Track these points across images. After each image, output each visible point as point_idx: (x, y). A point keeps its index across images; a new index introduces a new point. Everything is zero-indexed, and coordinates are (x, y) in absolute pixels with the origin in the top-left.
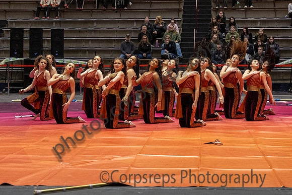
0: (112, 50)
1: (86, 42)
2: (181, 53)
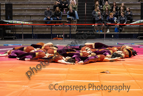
0: (39, 15)
1: (24, 11)
2: (78, 17)
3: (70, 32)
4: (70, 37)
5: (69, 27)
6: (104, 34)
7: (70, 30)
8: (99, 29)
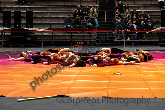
0: (60, 23)
2: (98, 24)
5: (89, 34)
6: (124, 42)
8: (119, 36)
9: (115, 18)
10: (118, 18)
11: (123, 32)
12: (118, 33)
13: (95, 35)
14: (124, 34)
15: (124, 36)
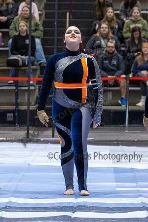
2: (43, 56)
3: (17, 104)
4: (17, 119)
5: (14, 88)
6: (125, 112)
7: (17, 98)
8: (110, 96)
9: (98, 34)
10: (106, 37)
11: (123, 82)
12: (105, 83)
13: (34, 90)
14: (127, 88)
15: (126, 96)
